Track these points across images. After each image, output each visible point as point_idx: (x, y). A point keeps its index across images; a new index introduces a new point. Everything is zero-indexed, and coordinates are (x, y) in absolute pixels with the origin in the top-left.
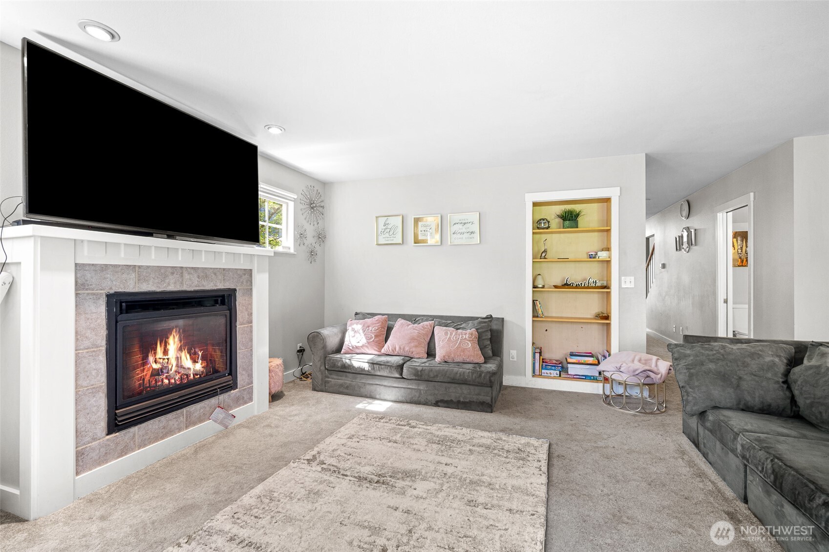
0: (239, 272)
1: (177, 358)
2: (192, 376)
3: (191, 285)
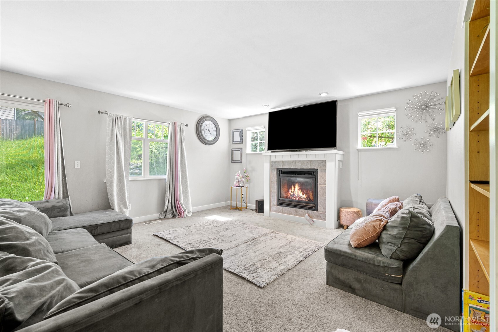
0: (319, 162)
1: (298, 192)
2: (302, 199)
3: (299, 167)
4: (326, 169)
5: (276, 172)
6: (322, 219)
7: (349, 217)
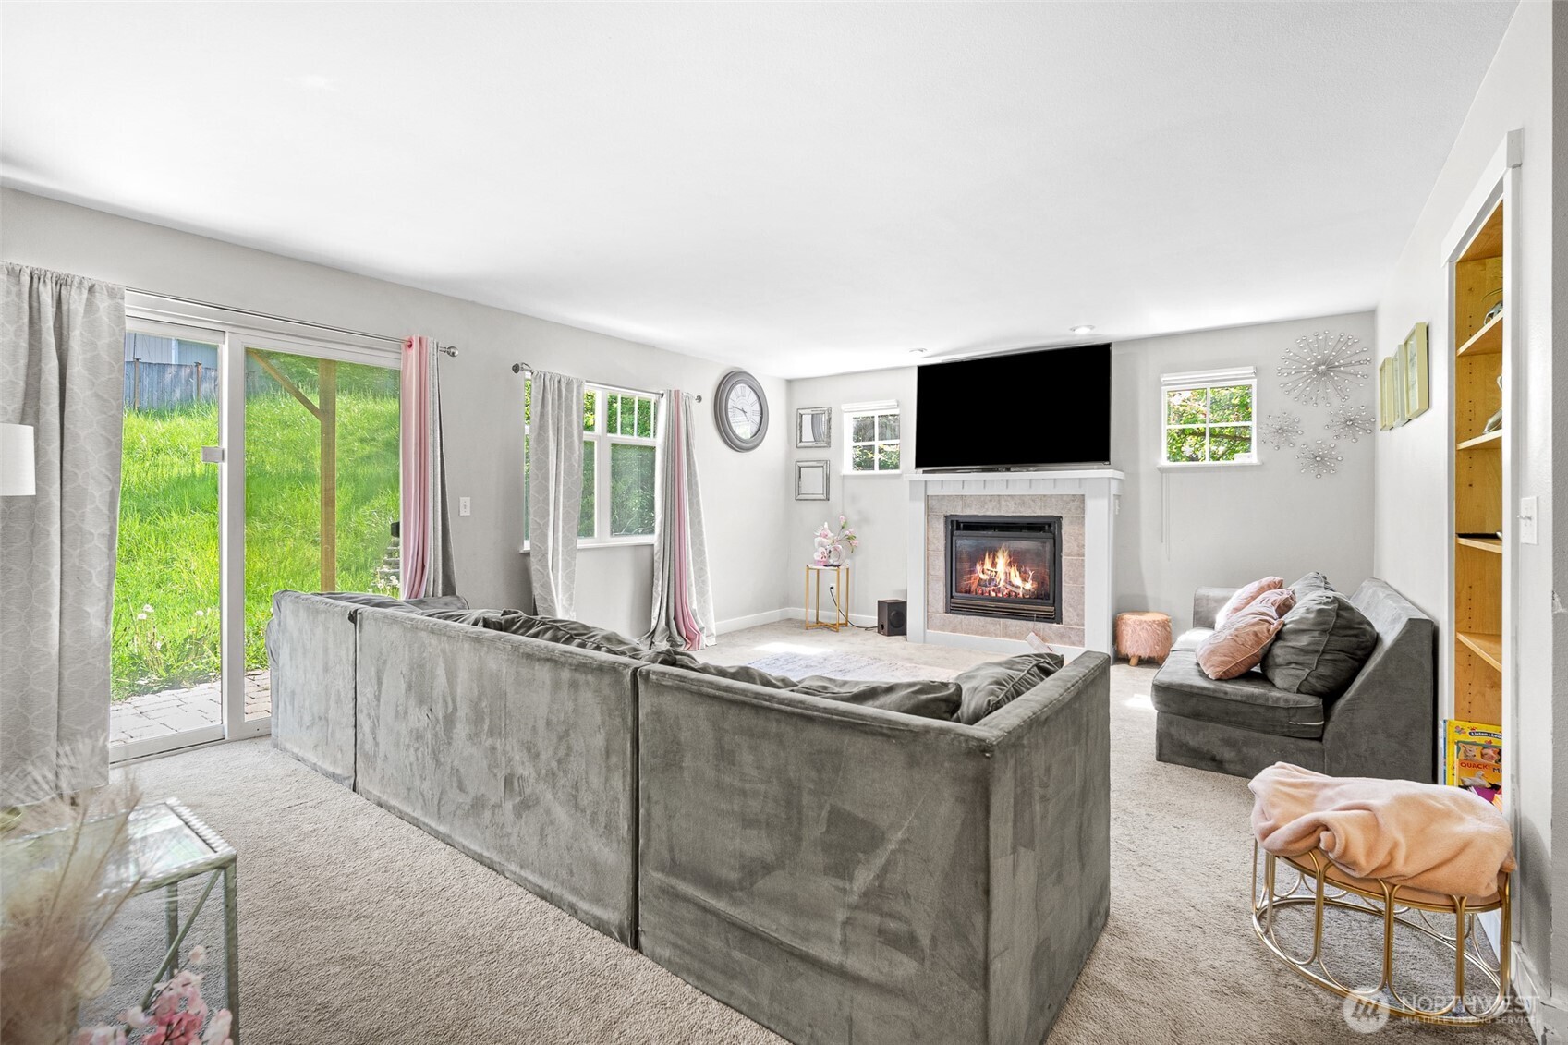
0: (1064, 498)
1: (1006, 573)
2: (1021, 595)
3: (1008, 510)
4: (1083, 517)
5: (942, 526)
6: (1073, 644)
7: (1143, 634)
